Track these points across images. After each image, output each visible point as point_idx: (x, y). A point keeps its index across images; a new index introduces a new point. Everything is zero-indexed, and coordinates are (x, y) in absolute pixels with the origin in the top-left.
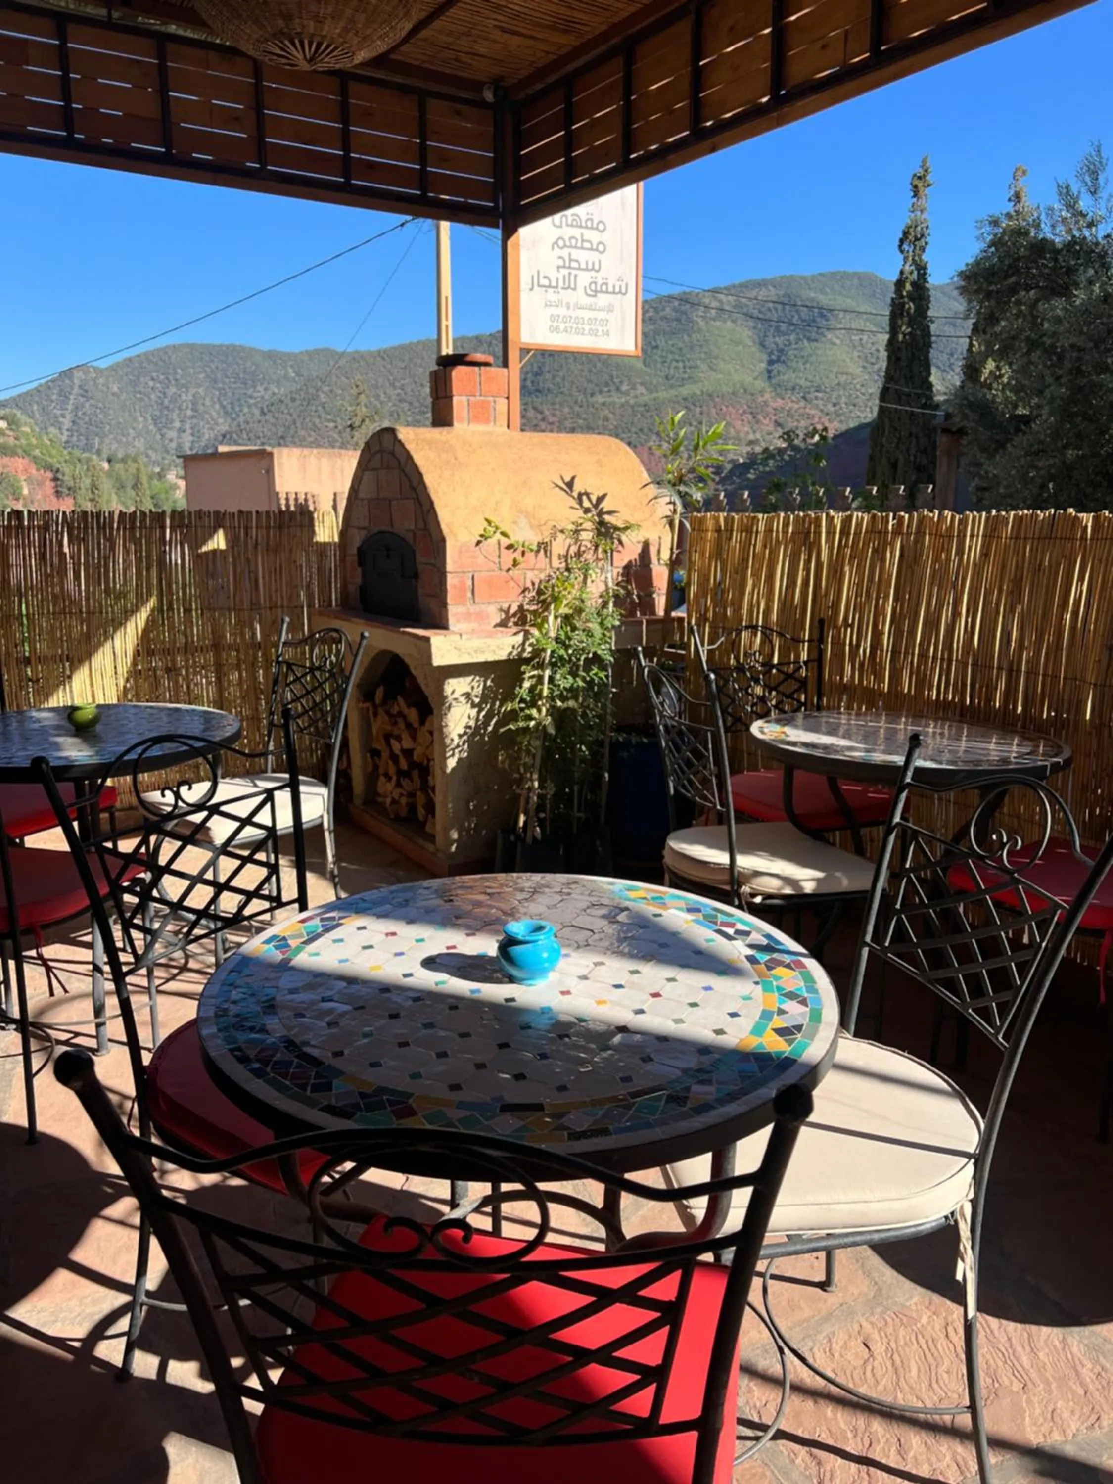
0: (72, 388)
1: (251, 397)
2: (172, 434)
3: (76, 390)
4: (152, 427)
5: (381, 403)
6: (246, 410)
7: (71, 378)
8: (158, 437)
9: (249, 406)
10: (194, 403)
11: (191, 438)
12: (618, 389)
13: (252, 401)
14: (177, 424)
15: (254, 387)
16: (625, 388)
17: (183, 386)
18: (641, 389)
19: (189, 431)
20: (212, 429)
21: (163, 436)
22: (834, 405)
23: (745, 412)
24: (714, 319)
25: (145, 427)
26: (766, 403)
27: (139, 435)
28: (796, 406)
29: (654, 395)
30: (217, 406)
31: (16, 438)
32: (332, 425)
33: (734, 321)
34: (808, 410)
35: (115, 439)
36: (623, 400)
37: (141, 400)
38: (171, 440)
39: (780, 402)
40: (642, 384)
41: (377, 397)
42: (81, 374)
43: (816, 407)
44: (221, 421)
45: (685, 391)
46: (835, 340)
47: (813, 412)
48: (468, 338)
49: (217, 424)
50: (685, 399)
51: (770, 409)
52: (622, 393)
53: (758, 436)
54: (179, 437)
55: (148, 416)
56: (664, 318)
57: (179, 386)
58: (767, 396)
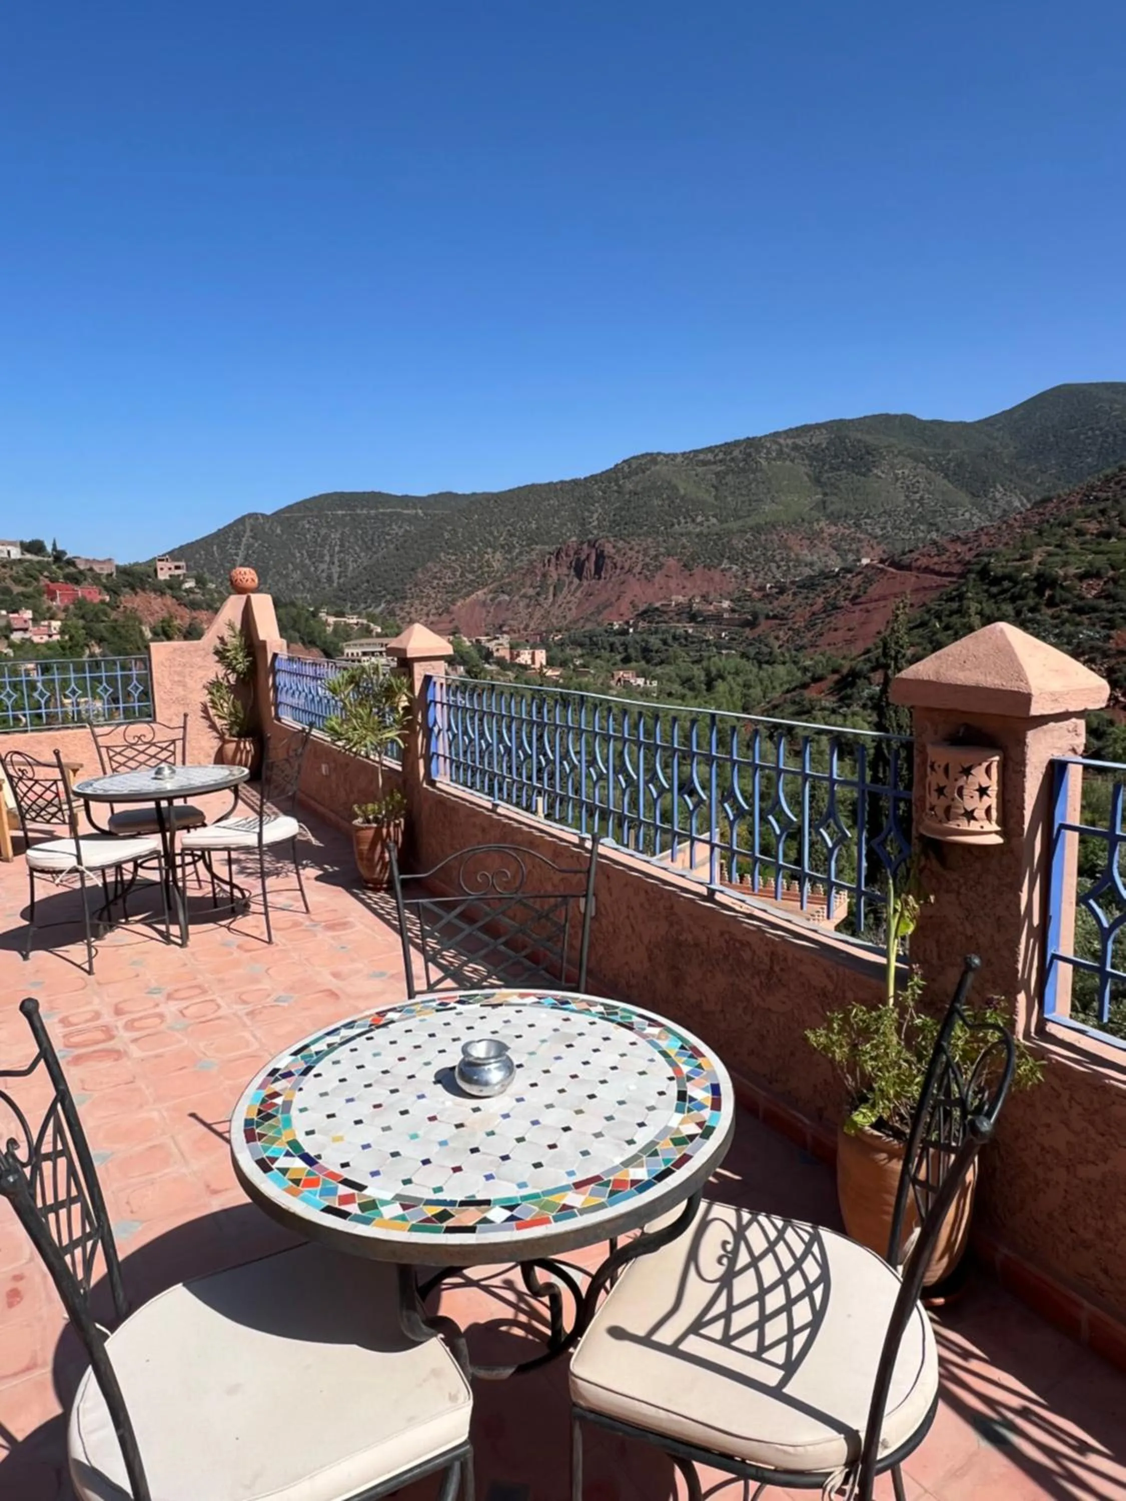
0: (245, 532)
1: (389, 534)
2: (324, 566)
3: (248, 533)
4: (307, 561)
5: (494, 537)
6: (383, 544)
7: (244, 525)
8: (312, 569)
9: (386, 541)
10: (341, 540)
11: (338, 569)
12: (693, 521)
13: (388, 537)
14: (327, 558)
15: (390, 525)
16: (699, 519)
17: (333, 527)
18: (714, 520)
19: (337, 563)
20: (356, 561)
21: (316, 568)
22: (882, 529)
23: (803, 538)
24: (774, 459)
25: (302, 561)
26: (822, 531)
27: (295, 569)
28: (847, 532)
29: (725, 526)
30: (360, 542)
31: (203, 595)
32: (453, 558)
33: (792, 461)
34: (858, 535)
35: (277, 572)
36: (698, 530)
37: (299, 539)
38: (323, 571)
39: (833, 529)
40: (714, 516)
41: (491, 533)
42: (251, 520)
43: (866, 532)
44: (363, 554)
45: (751, 521)
46: (880, 474)
47: (862, 536)
48: (566, 482)
49: (359, 557)
50: (751, 528)
51: (825, 535)
52: (698, 524)
53: (815, 558)
54: (329, 569)
55: (304, 552)
56: (733, 460)
57: (329, 527)
58: (822, 524)
